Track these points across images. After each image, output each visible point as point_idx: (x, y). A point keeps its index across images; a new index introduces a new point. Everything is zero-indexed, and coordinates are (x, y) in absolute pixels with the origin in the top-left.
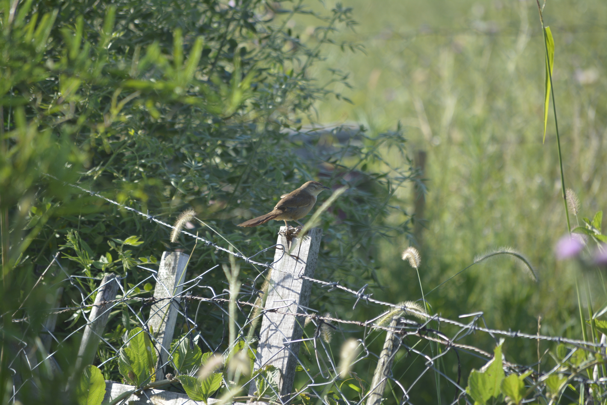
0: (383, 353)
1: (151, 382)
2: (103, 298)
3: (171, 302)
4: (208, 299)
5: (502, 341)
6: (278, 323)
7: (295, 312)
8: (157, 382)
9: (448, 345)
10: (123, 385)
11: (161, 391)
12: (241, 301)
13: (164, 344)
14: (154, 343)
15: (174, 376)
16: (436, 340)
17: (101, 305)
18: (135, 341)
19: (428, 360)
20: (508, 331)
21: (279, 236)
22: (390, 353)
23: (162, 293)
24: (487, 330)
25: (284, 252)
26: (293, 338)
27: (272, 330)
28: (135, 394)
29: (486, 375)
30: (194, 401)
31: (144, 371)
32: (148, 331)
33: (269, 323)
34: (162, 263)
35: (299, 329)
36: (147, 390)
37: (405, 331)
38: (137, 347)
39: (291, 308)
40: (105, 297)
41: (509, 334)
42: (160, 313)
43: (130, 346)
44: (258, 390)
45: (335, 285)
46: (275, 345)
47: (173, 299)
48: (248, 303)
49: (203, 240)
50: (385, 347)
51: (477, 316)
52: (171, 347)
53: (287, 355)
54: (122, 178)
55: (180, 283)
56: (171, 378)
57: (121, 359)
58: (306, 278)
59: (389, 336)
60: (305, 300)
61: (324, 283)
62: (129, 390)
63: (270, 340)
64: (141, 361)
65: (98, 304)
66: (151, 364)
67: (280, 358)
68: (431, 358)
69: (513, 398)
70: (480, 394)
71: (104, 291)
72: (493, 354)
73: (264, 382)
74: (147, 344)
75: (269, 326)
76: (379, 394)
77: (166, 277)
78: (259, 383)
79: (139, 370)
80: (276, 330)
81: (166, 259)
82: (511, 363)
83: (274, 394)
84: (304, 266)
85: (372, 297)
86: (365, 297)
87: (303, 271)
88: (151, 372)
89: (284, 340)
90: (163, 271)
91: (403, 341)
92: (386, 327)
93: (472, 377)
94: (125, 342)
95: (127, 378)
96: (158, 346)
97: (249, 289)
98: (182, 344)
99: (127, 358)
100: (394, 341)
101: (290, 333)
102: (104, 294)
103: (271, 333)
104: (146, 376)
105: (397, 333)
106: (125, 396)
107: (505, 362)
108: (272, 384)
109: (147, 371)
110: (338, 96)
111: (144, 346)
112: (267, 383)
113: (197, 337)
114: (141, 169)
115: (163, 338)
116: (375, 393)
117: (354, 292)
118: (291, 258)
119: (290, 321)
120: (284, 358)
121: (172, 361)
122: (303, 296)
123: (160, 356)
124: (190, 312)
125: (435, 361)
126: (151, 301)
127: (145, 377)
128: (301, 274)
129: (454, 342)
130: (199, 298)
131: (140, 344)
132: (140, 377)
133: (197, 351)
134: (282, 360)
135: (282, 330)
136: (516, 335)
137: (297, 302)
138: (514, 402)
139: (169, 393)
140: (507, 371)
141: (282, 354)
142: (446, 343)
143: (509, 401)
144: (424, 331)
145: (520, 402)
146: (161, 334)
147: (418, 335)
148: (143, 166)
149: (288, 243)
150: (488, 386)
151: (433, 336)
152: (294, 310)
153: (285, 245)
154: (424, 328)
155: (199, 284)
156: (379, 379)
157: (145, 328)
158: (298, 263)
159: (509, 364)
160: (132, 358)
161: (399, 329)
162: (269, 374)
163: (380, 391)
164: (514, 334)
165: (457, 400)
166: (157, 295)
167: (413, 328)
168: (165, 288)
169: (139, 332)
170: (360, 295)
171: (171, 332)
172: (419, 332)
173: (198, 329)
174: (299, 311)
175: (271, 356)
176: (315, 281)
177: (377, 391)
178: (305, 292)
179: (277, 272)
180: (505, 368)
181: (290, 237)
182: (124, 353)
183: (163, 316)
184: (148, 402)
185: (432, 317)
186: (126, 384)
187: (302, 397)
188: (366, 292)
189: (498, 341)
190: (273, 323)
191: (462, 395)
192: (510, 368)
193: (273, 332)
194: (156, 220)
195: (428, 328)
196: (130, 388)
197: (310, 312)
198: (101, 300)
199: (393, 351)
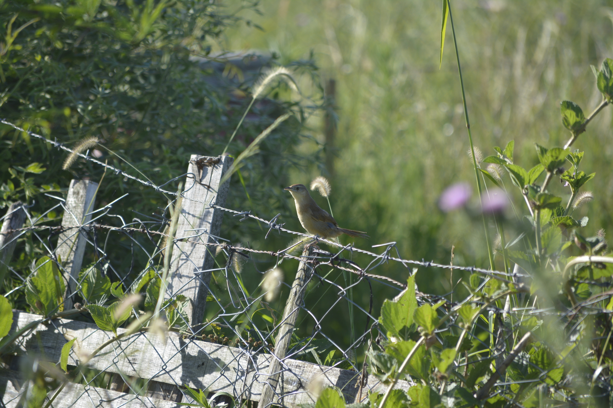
0: (296, 282)
1: (59, 312)
2: (10, 227)
3: (79, 231)
4: (117, 228)
5: (415, 271)
6: (188, 253)
7: (206, 242)
8: (66, 312)
9: (361, 275)
10: (31, 314)
11: (69, 321)
12: (151, 230)
13: (72, 273)
14: (62, 272)
15: (82, 305)
16: (348, 270)
17: (8, 233)
18: (42, 270)
19: (341, 290)
20: (421, 261)
21: (190, 165)
22: (302, 282)
23: (70, 222)
24: (400, 260)
25: (195, 181)
26: (204, 268)
27: (183, 259)
28: (43, 323)
29: (399, 305)
30: (103, 331)
31: (52, 300)
32: (56, 260)
33: (180, 253)
34: (71, 190)
35: (210, 259)
36: (55, 320)
37: (317, 261)
38: (45, 276)
39: (203, 237)
40: (12, 225)
41: (422, 264)
42: (68, 242)
43: (37, 275)
44: (169, 320)
45: (247, 215)
46: (185, 274)
47: (82, 228)
48: (158, 232)
49: (112, 168)
50: (297, 277)
51: (390, 245)
52: (79, 276)
53: (198, 284)
54: (29, 104)
55: (89, 212)
56: (79, 307)
57: (28, 289)
58: (218, 207)
59: (301, 266)
60: (216, 229)
61: (236, 212)
62: (37, 320)
63: (180, 270)
64: (49, 290)
65: (5, 233)
66: (59, 293)
67: (190, 288)
68: (344, 288)
69: (426, 328)
70: (393, 324)
71: (11, 219)
72: (406, 283)
73: (174, 312)
74: (55, 273)
75: (180, 256)
76: (290, 324)
77: (74, 205)
78: (170, 313)
79: (47, 299)
80: (187, 260)
81: (73, 187)
82: (424, 293)
83: (184, 323)
84: (216, 195)
85: (284, 227)
86: (277, 227)
87: (214, 201)
88: (59, 302)
89: (195, 270)
90: (71, 200)
91: (315, 271)
92: (298, 256)
93: (385, 307)
94: (33, 271)
95: (34, 307)
96: (66, 275)
97: (159, 218)
98: (90, 274)
99: (35, 287)
100: (306, 271)
101: (201, 263)
102: (10, 223)
103: (181, 262)
104: (53, 305)
105: (309, 263)
106: (33, 325)
107: (418, 292)
108: (182, 315)
109: (55, 300)
110: (248, 23)
111: (52, 275)
112: (178, 312)
113: (106, 266)
114: (48, 96)
115: (72, 267)
116: (286, 323)
117: (267, 222)
118: (202, 187)
119: (201, 251)
120: (195, 287)
121: (81, 290)
122: (214, 225)
123: (69, 285)
124: (100, 241)
125: (348, 291)
126: (59, 230)
127: (53, 307)
128: (212, 203)
129: (367, 272)
130: (108, 227)
131: (48, 273)
132: (48, 306)
133: (106, 281)
134: (193, 289)
135: (193, 259)
136: (429, 265)
137: (208, 231)
138: (427, 332)
139: (78, 322)
140: (419, 300)
141: (193, 284)
142: (359, 273)
143: (422, 331)
144: (337, 261)
145: (432, 333)
146: (69, 263)
147: (330, 265)
148: (49, 92)
149: (199, 172)
150: (401, 316)
151: (347, 266)
152: (205, 239)
153: (196, 173)
154: (337, 258)
155: (109, 213)
156: (291, 309)
157: (53, 256)
158: (209, 192)
159: (422, 294)
160: (39, 288)
161: (311, 259)
162: (179, 304)
163: (292, 321)
164: (427, 264)
165: (370, 330)
166: (65, 224)
167: (325, 258)
168: (74, 217)
169: (47, 261)
170: (272, 224)
171: (80, 261)
172: (332, 262)
173: (107, 258)
174: (210, 240)
175: (182, 285)
176: (227, 210)
177: (288, 321)
178: (217, 221)
179: (188, 201)
180: (417, 298)
181: (201, 165)
182: (32, 282)
183: (71, 245)
184: (56, 331)
185: (345, 247)
186: (34, 313)
187: (213, 327)
188: (278, 222)
189: (412, 272)
190: (183, 253)
191: (375, 325)
192: (423, 298)
193: (184, 261)
194: (64, 148)
195: (341, 257)
196: (37, 317)
197: (221, 241)
198: (8, 229)
199: (305, 281)
